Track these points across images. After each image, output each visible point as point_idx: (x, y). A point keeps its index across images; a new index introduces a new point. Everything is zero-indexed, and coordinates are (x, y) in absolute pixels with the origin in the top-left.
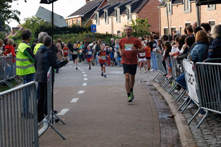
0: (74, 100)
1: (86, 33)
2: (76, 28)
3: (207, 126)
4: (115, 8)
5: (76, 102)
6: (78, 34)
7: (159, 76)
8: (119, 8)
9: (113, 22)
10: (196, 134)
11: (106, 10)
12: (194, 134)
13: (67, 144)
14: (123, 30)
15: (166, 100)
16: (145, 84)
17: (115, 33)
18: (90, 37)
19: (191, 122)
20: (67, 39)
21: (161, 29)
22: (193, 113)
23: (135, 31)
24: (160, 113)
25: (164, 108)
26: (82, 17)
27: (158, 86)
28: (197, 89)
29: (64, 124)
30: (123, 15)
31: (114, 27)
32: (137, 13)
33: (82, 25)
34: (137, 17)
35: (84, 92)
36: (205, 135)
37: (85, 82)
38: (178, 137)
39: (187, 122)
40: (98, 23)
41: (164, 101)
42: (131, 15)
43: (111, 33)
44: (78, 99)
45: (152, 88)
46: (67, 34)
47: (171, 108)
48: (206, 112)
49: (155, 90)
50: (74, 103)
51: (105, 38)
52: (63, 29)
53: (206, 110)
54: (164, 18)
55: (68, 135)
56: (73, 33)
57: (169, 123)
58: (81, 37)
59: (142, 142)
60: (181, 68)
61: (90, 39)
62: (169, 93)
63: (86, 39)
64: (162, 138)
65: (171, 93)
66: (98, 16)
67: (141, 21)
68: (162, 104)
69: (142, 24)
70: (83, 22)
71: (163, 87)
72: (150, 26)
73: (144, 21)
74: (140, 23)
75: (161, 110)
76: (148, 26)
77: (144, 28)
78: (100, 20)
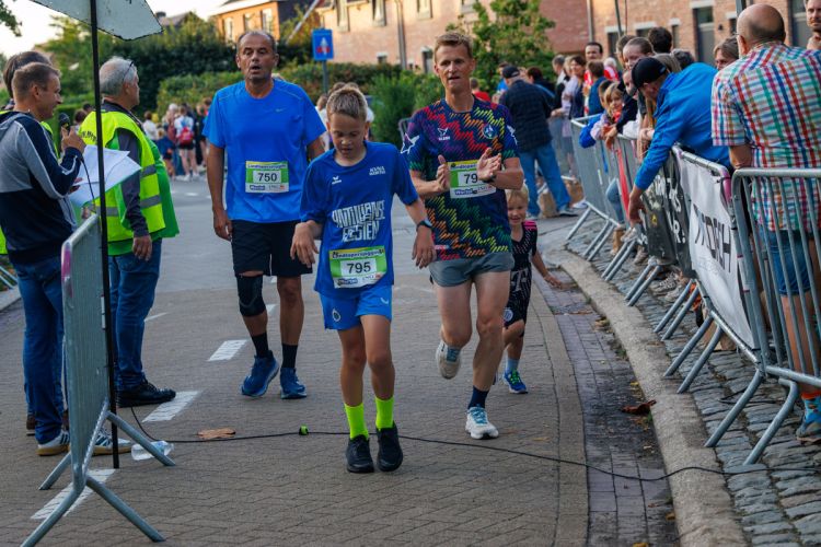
0: (228, 350)
1: (300, 67)
3: (798, 450)
7: (590, 227)
9: (402, 16)
10: (747, 491)
12: (739, 493)
15: (618, 331)
17: (415, 59)
18: (313, 82)
19: (726, 435)
21: (598, 35)
22: (734, 390)
23: (488, 49)
24: (591, 392)
25: (607, 367)
26: (281, 3)
27: (586, 274)
28: (745, 288)
31: (408, 35)
33: (282, 35)
36: (789, 496)
38: (665, 508)
39: (708, 435)
40: (343, 23)
41: (609, 337)
43: (398, 62)
44: (243, 343)
46: (221, 70)
47: (637, 370)
48: (787, 388)
49: (574, 287)
50: (224, 361)
52: (206, 55)
53: (788, 378)
57: (630, 440)
60: (674, 192)
62: (629, 299)
64: (594, 516)
65: (636, 301)
67: (511, 8)
68: (600, 350)
69: (519, 20)
70: (285, 23)
71: (604, 274)
72: (550, 25)
73: (524, 7)
74: (511, 14)
75: (593, 381)
76: (542, 27)
77: (529, 34)
78: (353, 10)
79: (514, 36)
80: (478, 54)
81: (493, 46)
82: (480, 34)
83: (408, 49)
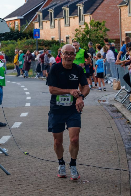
0: (17, 125)
1: (27, 40)
2: (13, 34)
4: (63, 8)
5: (19, 127)
6: (17, 41)
7: (122, 94)
8: (68, 7)
9: (60, 25)
11: (51, 11)
13: (12, 180)
14: (74, 35)
16: (105, 104)
17: (63, 39)
18: (31, 45)
20: (3, 46)
21: (122, 34)
23: (88, 37)
24: (126, 141)
25: (130, 134)
26: (21, 19)
27: (122, 108)
29: (6, 155)
30: (73, 16)
31: (62, 31)
32: (92, 14)
33: (21, 29)
34: (90, 18)
35: (28, 115)
37: (28, 101)
40: (41, 27)
42: (83, 16)
43: (58, 40)
44: (21, 123)
45: (114, 109)
46: (2, 40)
49: (118, 111)
50: (16, 128)
51: (51, 46)
54: (125, 20)
55: (12, 170)
56: (11, 40)
58: (20, 44)
59: (106, 178)
61: (31, 47)
63: (26, 47)
66: (41, 17)
67: (96, 24)
68: (128, 130)
69: (98, 28)
70: (22, 26)
71: (127, 108)
72: (108, 30)
73: (100, 24)
74: (96, 26)
75: (127, 138)
76: (105, 31)
77: (101, 33)
78: (44, 23)
79: (97, 33)
80: (85, 38)
81: (90, 36)
82: (86, 32)
83: (61, 36)
